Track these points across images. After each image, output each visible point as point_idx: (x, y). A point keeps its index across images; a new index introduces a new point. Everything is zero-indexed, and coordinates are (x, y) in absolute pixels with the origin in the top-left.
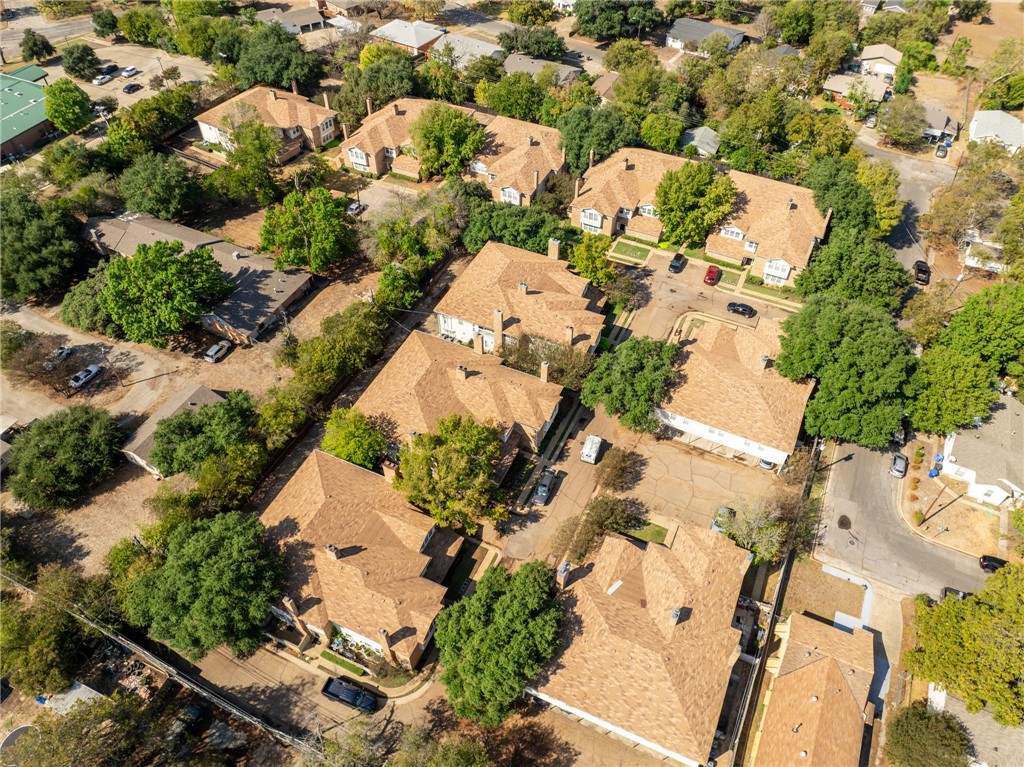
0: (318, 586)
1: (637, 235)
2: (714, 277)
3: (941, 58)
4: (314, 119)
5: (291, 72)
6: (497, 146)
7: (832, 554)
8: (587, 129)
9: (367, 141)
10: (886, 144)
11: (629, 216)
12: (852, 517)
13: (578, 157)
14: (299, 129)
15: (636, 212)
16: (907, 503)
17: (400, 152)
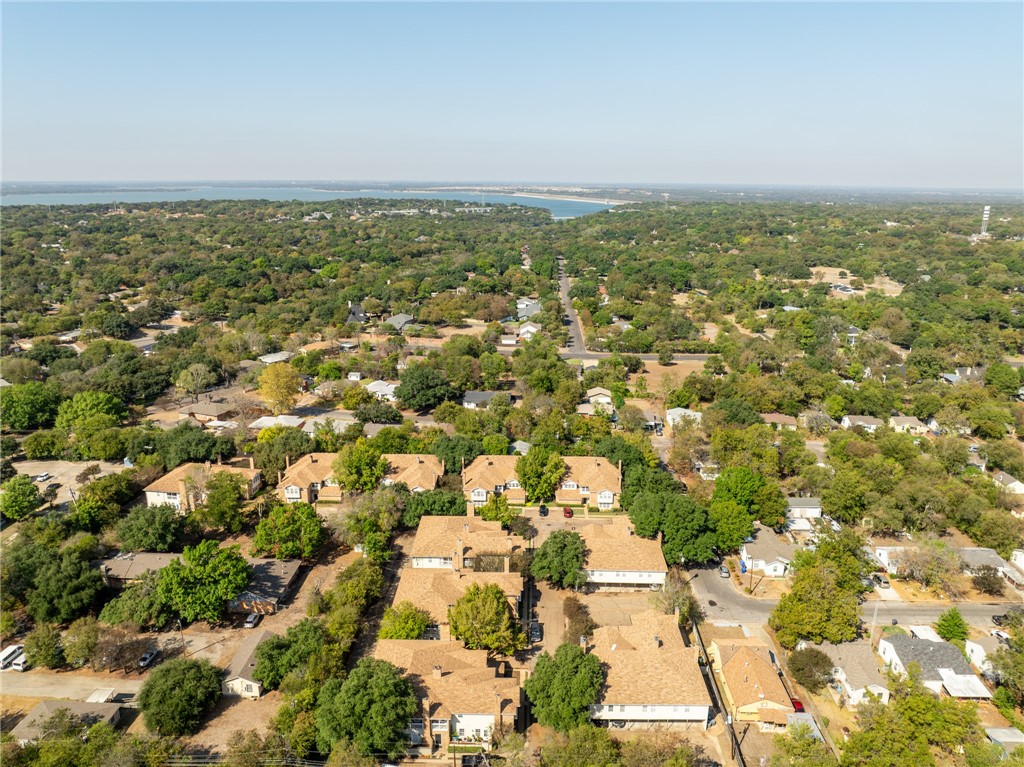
0: (435, 697)
1: (514, 502)
2: (569, 512)
3: (632, 390)
4: (247, 475)
6: (394, 468)
7: (715, 618)
9: (298, 480)
11: (502, 491)
12: (715, 600)
16: (739, 587)
17: (323, 485)
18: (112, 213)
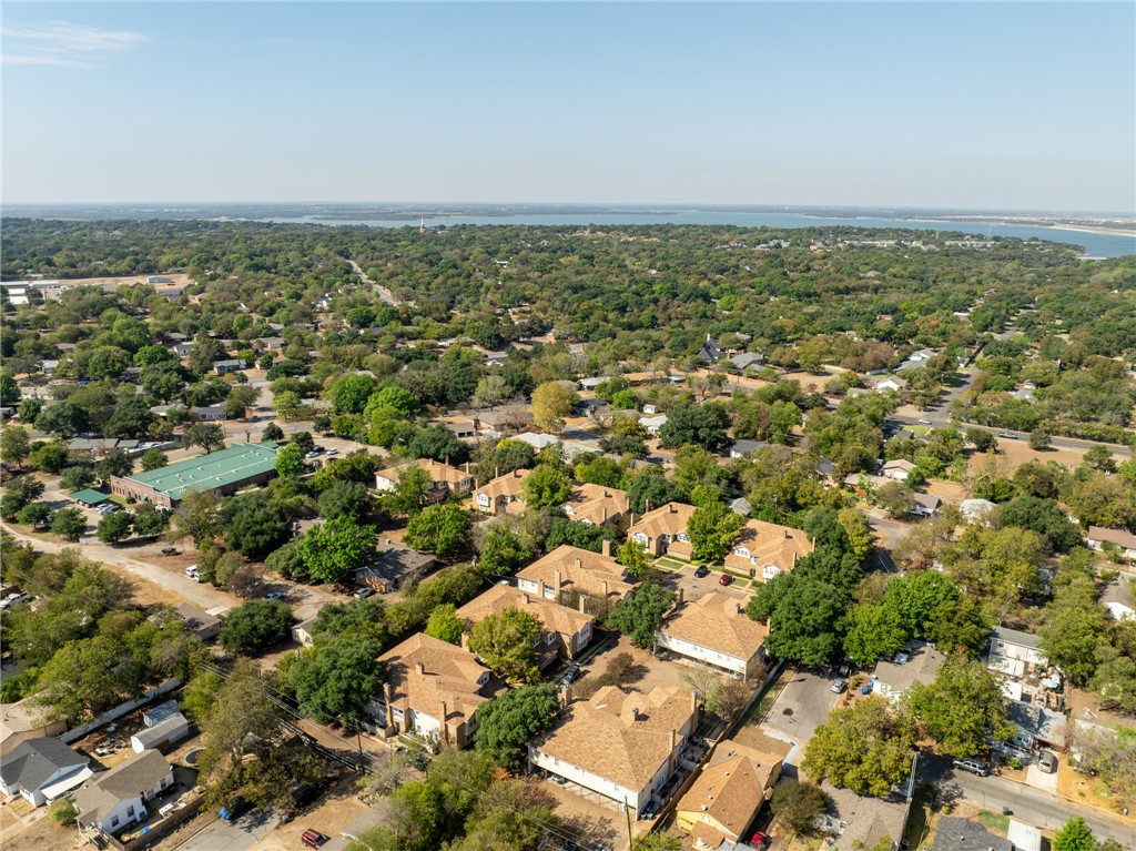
0: (407, 688)
1: (676, 555)
2: (728, 580)
4: (456, 477)
5: (448, 449)
6: (582, 498)
7: (773, 726)
8: (646, 488)
9: (492, 490)
10: (889, 518)
11: (670, 541)
12: (794, 710)
13: (638, 504)
14: (445, 483)
15: (675, 538)
17: (514, 499)
18: (577, 234)
